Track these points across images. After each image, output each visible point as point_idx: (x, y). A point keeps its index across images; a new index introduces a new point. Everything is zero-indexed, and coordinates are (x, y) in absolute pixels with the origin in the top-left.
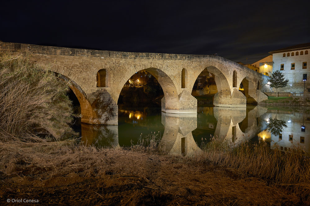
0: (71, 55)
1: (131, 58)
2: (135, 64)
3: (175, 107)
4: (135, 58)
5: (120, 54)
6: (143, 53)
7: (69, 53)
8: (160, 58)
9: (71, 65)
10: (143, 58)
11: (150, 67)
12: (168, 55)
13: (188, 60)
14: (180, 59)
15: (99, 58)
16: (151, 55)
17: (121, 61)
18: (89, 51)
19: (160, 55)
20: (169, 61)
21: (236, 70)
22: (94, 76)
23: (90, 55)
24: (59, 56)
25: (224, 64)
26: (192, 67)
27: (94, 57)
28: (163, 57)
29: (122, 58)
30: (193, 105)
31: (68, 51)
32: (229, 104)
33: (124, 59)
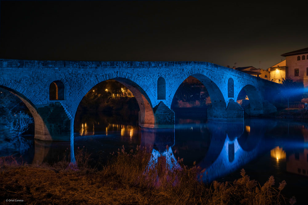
0: (19, 67)
1: (91, 68)
2: (96, 74)
3: (150, 121)
4: (96, 68)
5: (77, 63)
6: (107, 62)
7: (17, 65)
8: (128, 66)
9: (19, 77)
10: (107, 67)
11: (115, 77)
12: (139, 63)
13: (165, 67)
14: (154, 67)
15: (52, 69)
16: (117, 63)
17: (79, 72)
18: (40, 62)
19: (128, 63)
20: (140, 70)
21: (233, 77)
22: (46, 88)
23: (41, 66)
24: (5, 68)
25: (216, 71)
26: (171, 76)
27: (46, 68)
28: (132, 65)
29: (80, 68)
30: (170, 118)
31: (16, 63)
32: (224, 118)
33: (82, 69)
